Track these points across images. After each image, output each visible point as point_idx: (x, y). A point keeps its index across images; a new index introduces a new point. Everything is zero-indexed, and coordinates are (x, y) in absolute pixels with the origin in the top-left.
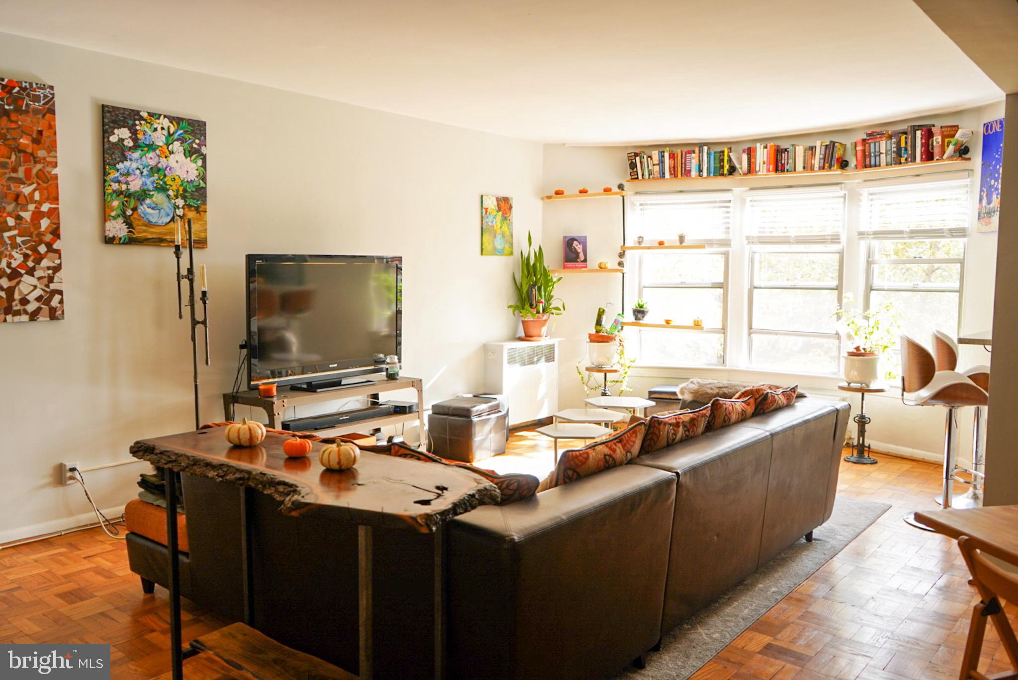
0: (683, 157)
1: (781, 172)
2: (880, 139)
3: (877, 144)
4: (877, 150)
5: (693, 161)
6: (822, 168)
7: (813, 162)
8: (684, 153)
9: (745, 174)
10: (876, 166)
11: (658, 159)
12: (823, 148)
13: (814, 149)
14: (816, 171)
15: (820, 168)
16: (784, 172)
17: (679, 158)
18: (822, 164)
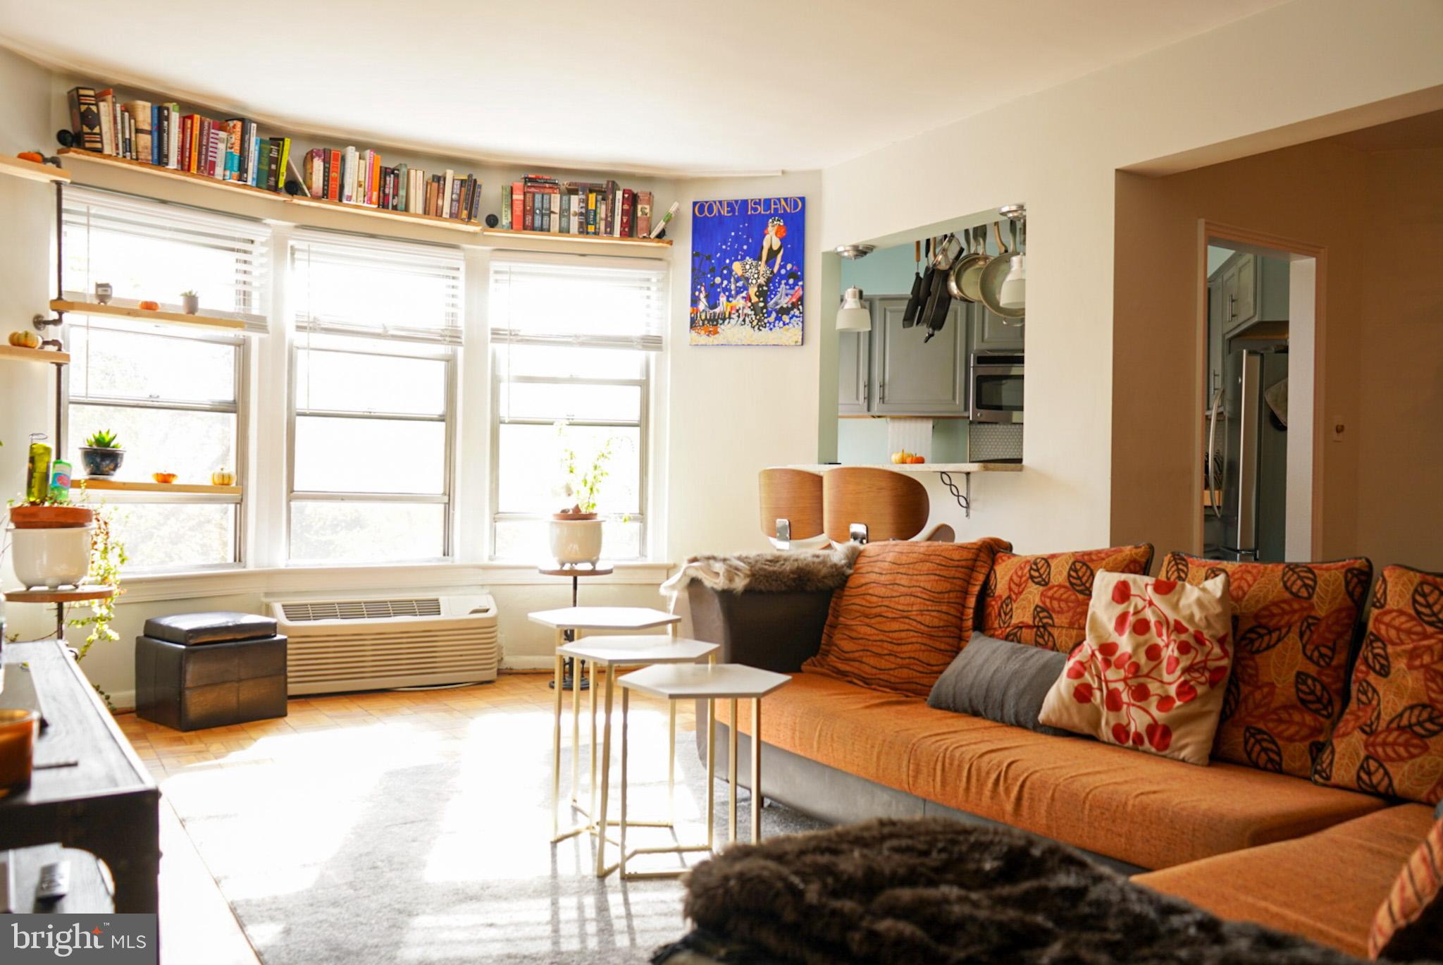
0: (205, 132)
1: (383, 207)
2: (550, 191)
3: (546, 197)
4: (546, 205)
5: (222, 146)
6: (454, 216)
7: (440, 202)
8: (206, 124)
9: (315, 198)
10: (542, 229)
11: (149, 120)
12: (458, 183)
13: (442, 182)
14: (445, 220)
15: (451, 215)
16: (388, 208)
17: (196, 132)
18: (455, 210)
